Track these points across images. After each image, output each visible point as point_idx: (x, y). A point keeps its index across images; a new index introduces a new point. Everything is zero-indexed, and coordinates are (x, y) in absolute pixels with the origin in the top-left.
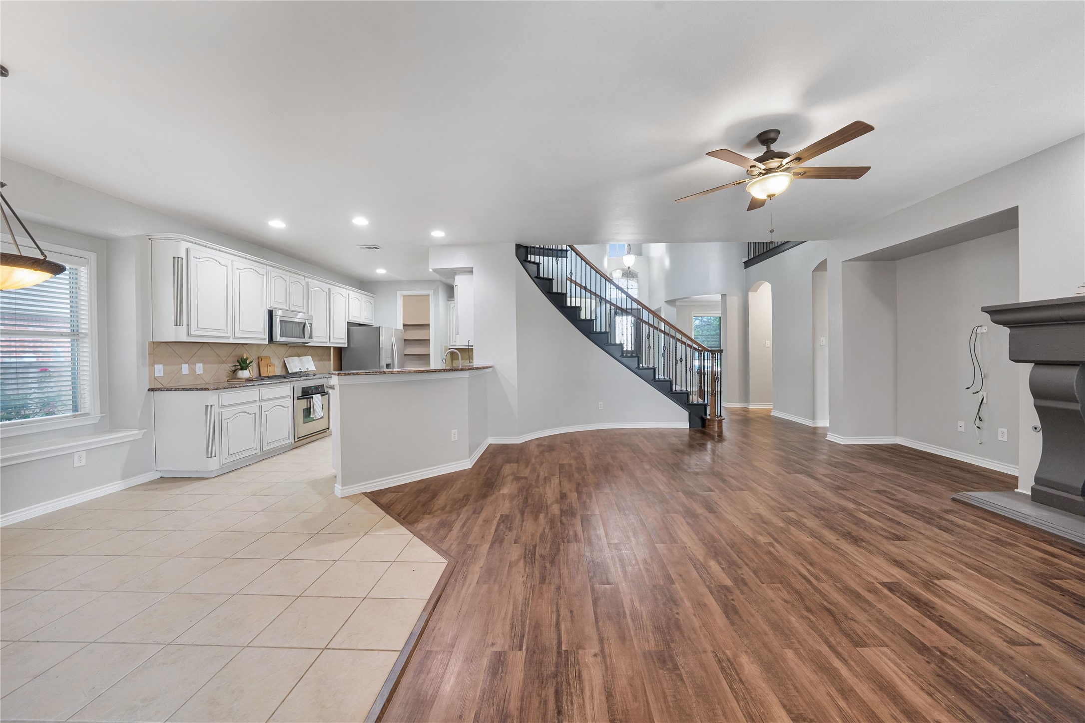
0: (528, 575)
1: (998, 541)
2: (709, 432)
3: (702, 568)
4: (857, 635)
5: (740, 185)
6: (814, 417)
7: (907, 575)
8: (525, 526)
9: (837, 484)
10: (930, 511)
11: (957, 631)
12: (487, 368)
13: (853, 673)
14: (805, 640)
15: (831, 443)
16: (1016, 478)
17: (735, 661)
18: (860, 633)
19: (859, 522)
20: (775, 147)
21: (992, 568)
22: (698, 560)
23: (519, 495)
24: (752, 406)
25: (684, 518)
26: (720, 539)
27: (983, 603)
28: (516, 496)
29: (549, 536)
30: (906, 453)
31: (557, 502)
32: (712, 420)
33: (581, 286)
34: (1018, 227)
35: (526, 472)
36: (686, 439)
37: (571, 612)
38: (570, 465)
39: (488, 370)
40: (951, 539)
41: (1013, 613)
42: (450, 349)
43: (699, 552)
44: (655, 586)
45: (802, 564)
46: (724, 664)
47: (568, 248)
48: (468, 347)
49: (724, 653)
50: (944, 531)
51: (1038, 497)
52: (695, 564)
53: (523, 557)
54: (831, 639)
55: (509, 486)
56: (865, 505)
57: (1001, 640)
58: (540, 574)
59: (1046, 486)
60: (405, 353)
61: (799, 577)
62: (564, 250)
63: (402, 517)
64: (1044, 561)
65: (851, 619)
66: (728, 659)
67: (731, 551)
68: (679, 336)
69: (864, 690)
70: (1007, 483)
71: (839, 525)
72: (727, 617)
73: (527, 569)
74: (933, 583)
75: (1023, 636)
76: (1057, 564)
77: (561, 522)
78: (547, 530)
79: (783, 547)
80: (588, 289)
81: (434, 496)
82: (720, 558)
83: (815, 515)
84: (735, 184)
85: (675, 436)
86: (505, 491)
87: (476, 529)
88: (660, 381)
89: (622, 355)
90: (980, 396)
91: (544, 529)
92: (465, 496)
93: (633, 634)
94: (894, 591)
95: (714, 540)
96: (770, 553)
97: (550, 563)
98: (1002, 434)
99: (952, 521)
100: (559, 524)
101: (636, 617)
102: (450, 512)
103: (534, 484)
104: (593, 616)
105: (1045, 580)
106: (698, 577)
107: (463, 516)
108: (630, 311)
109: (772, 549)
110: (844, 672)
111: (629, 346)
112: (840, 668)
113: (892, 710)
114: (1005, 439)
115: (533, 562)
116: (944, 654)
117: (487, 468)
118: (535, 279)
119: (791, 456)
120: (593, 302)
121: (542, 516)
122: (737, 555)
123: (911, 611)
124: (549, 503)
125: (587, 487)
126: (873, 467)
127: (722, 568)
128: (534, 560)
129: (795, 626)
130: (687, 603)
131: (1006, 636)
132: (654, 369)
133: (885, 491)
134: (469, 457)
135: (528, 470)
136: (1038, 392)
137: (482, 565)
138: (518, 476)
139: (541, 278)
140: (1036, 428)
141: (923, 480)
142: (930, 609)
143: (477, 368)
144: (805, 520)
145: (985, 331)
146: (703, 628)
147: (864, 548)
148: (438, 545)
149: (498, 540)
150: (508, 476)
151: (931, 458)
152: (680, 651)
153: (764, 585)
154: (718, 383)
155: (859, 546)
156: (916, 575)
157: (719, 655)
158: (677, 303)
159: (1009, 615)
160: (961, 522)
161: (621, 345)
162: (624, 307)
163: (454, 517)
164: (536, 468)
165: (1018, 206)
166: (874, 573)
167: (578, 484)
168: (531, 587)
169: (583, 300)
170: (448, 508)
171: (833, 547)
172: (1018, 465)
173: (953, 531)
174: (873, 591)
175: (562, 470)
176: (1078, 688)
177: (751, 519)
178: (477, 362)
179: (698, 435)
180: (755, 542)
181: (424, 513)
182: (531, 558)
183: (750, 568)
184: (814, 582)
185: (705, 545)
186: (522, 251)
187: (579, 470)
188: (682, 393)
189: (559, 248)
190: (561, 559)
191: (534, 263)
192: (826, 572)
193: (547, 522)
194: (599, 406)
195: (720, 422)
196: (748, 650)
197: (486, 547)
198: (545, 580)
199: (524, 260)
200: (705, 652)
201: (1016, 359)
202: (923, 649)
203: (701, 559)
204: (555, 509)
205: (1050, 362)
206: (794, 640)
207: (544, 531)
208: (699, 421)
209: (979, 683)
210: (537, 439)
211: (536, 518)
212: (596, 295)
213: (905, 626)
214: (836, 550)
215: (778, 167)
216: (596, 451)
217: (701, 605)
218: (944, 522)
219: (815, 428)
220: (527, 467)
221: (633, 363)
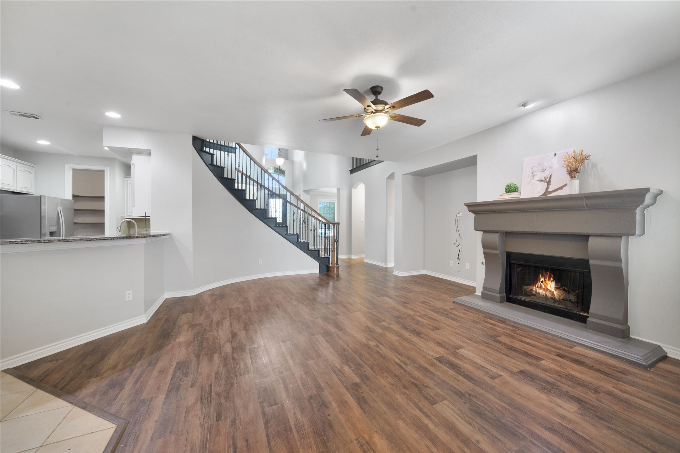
0: (205, 416)
1: (474, 321)
2: (331, 274)
3: (339, 373)
4: (432, 396)
5: (360, 117)
6: (386, 262)
7: (445, 350)
8: (201, 369)
9: (403, 300)
10: (446, 310)
11: (472, 378)
12: (164, 235)
13: (435, 424)
14: (407, 410)
15: (396, 276)
16: (475, 288)
17: (371, 442)
18: (433, 395)
19: (418, 322)
20: (380, 97)
21: (476, 337)
22: (337, 368)
23: (194, 341)
24: (354, 257)
25: (324, 337)
26: (348, 349)
27: (477, 358)
28: (192, 342)
29: (223, 374)
30: (429, 279)
31: (229, 341)
32: (333, 267)
33: (246, 176)
34: (477, 164)
35: (201, 319)
36: (318, 280)
37: (247, 440)
38: (239, 309)
39: (165, 237)
40: (457, 325)
41: (489, 361)
42: (126, 219)
43: (335, 360)
44: (311, 397)
45: (396, 356)
46: (365, 447)
47: (237, 146)
48: (145, 218)
49: (363, 438)
50: (454, 320)
51: (485, 297)
52: (335, 371)
53: (199, 399)
54: (420, 404)
55: (185, 334)
56: (418, 311)
57: (488, 378)
58: (216, 412)
59: (487, 291)
60: (74, 222)
61: (396, 365)
62: (234, 148)
63: (60, 387)
64: (492, 329)
65: (427, 387)
66: (366, 442)
67: (356, 356)
68: (313, 214)
69: (442, 434)
70: (470, 291)
71: (409, 326)
72: (361, 407)
73: (204, 410)
74: (456, 352)
75: (495, 373)
76: (496, 329)
77: (233, 358)
78: (221, 369)
79: (384, 346)
80: (252, 179)
81: (105, 355)
82: (350, 363)
83: (396, 322)
84: (357, 116)
85: (311, 279)
86: (182, 339)
87: (151, 382)
88: (301, 243)
89: (276, 225)
90: (459, 247)
91: (219, 367)
92: (139, 350)
93: (299, 445)
94: (442, 362)
95: (345, 350)
96: (378, 352)
97: (225, 398)
98: (467, 266)
99: (455, 314)
100: (231, 361)
101: (299, 428)
102: (123, 369)
103: (208, 328)
104: (266, 438)
105: (494, 338)
106: (338, 381)
107: (137, 371)
108: (282, 196)
109: (378, 349)
110: (431, 426)
111: (280, 220)
112: (428, 423)
113: (457, 443)
114: (468, 269)
115: (209, 402)
116: (470, 395)
117: (164, 320)
118: (210, 166)
119: (378, 286)
120: (255, 188)
121: (216, 356)
122: (360, 358)
123: (451, 372)
124: (222, 343)
125: (253, 324)
126: (418, 289)
127: (352, 370)
128: (211, 399)
129: (400, 401)
130: (334, 405)
131: (490, 375)
132: (298, 235)
133: (425, 302)
134: (145, 313)
135: (203, 317)
136: (485, 246)
137: (157, 418)
138: (193, 323)
139: (215, 166)
140: (482, 263)
141: (439, 293)
142: (458, 369)
143: (154, 236)
144: (392, 326)
145: (461, 215)
146: (347, 421)
147: (423, 338)
148: (105, 409)
149: (175, 388)
150: (184, 325)
151: (439, 280)
152: (334, 447)
153: (378, 376)
154: (336, 244)
155: (421, 338)
156: (449, 350)
157: (360, 441)
158: (310, 193)
159: (487, 362)
160: (459, 314)
161: (276, 218)
162: (277, 193)
163: (126, 374)
164: (209, 314)
165: (477, 155)
166: (431, 353)
167: (246, 323)
168: (208, 428)
169: (248, 186)
170: (120, 366)
171: (409, 341)
172: (476, 281)
173: (457, 320)
174: (432, 365)
175: (232, 314)
176: (519, 394)
177: (363, 331)
178: (153, 230)
179: (325, 277)
180: (368, 346)
181: (89, 378)
182: (208, 397)
183: (368, 366)
184: (404, 366)
185: (339, 355)
186: (199, 142)
187: (246, 312)
188: (315, 250)
189: (230, 145)
190: (235, 392)
191: (209, 153)
192: (409, 358)
193: (221, 360)
194: (259, 261)
195: (338, 268)
196: (377, 429)
197: (162, 397)
198: (221, 416)
199: (200, 150)
200: (351, 441)
201: (477, 229)
202: (461, 395)
203: (339, 367)
204: (228, 348)
205: (489, 231)
206: (401, 412)
207: (218, 370)
208: (325, 268)
209: (487, 408)
210: (210, 290)
211: (211, 360)
212: (257, 183)
213: (451, 383)
214: (411, 342)
215: (382, 110)
216: (258, 295)
217: (343, 403)
218: (453, 315)
219: (387, 268)
220: (201, 314)
221: (283, 231)
